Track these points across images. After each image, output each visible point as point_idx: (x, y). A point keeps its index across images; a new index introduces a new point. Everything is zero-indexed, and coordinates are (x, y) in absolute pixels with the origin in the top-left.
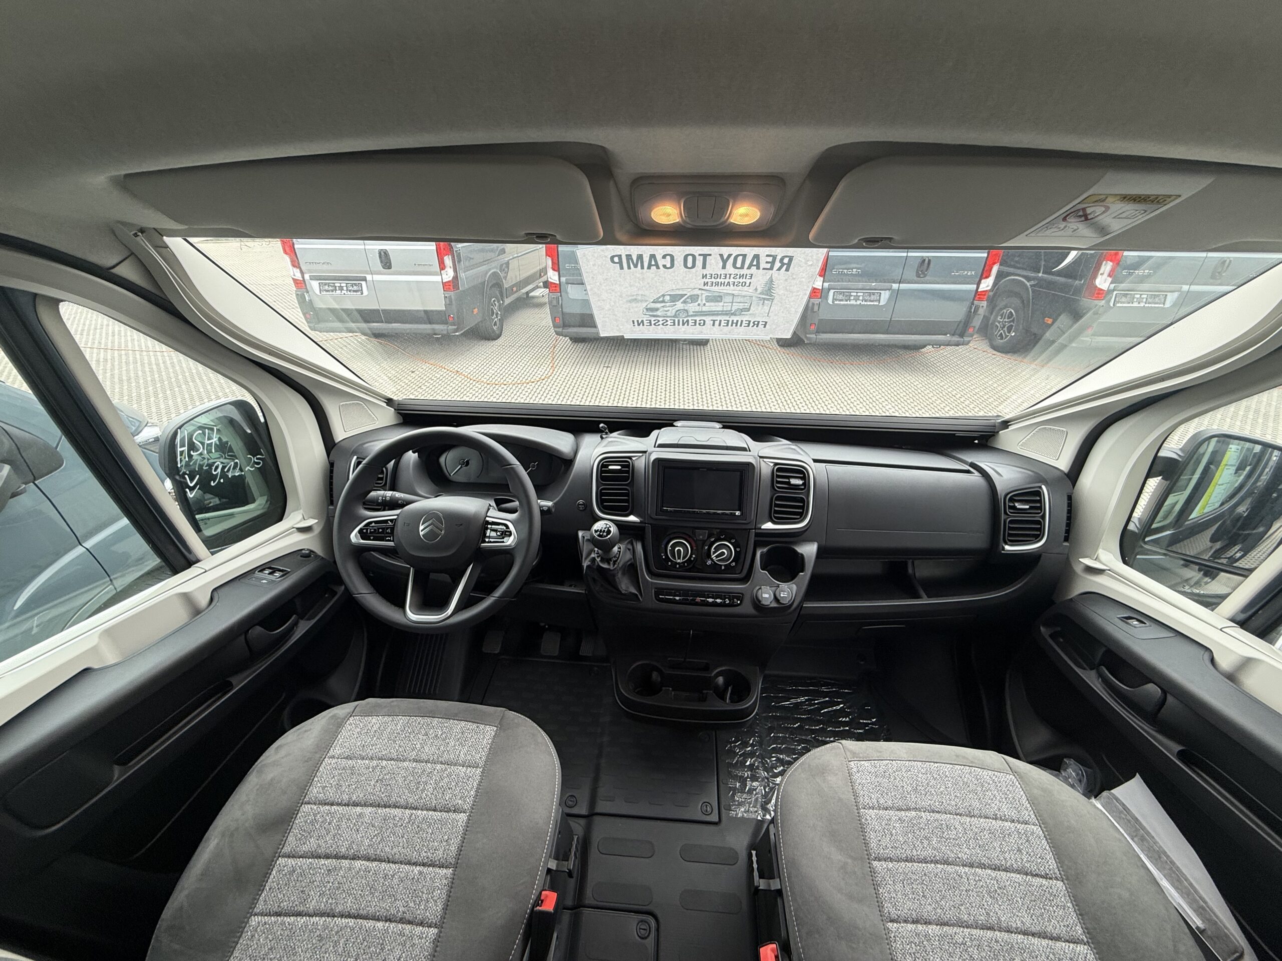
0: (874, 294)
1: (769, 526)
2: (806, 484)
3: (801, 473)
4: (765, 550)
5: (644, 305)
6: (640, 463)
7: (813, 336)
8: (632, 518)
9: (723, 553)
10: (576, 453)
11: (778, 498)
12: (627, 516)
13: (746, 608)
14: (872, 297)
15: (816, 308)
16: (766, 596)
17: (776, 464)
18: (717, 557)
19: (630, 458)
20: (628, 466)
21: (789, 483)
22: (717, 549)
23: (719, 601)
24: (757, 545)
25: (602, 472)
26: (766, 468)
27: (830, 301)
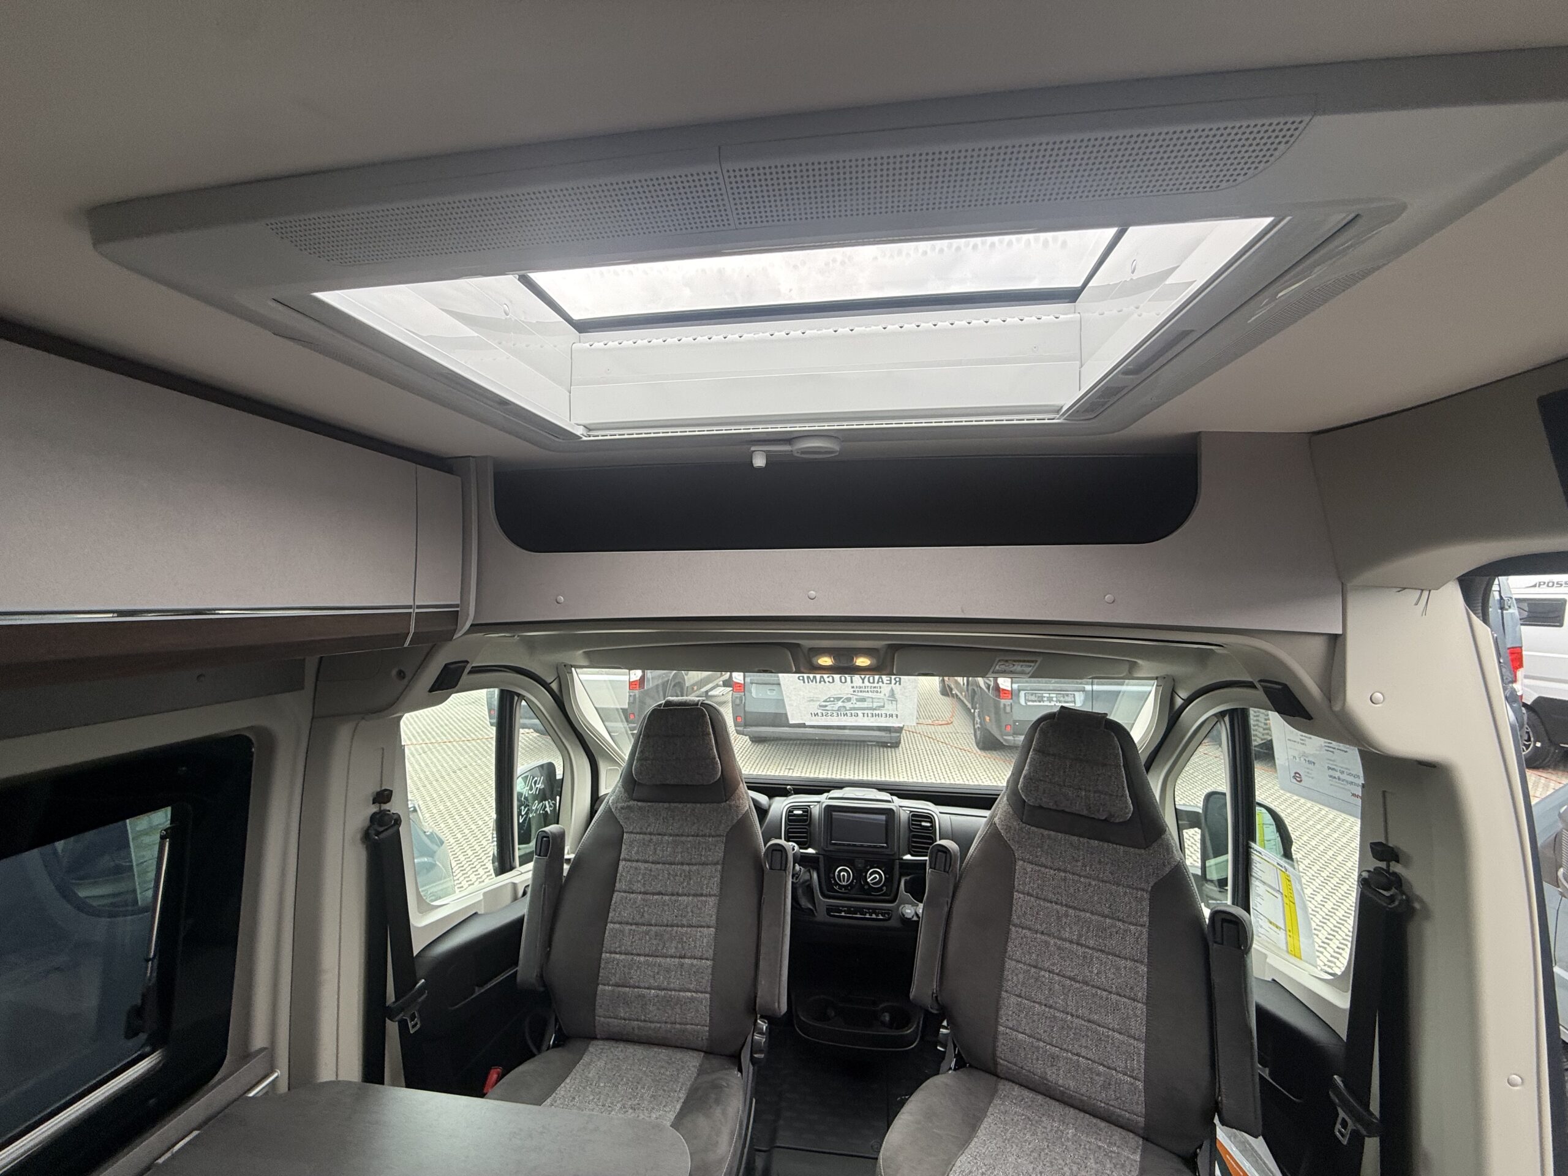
0: (1067, 695)
1: (908, 857)
2: (933, 826)
3: (929, 818)
4: (908, 878)
5: (818, 703)
6: (816, 811)
7: (1011, 738)
8: (811, 851)
9: (876, 878)
10: (770, 806)
11: (914, 836)
12: (806, 849)
13: (893, 923)
14: (1067, 699)
15: (1008, 709)
16: (909, 911)
17: (911, 812)
18: (872, 880)
19: (809, 806)
20: (807, 812)
21: (921, 825)
22: (871, 874)
23: (874, 916)
24: (901, 875)
25: (789, 816)
26: (904, 815)
27: (1022, 702)
